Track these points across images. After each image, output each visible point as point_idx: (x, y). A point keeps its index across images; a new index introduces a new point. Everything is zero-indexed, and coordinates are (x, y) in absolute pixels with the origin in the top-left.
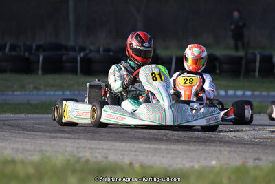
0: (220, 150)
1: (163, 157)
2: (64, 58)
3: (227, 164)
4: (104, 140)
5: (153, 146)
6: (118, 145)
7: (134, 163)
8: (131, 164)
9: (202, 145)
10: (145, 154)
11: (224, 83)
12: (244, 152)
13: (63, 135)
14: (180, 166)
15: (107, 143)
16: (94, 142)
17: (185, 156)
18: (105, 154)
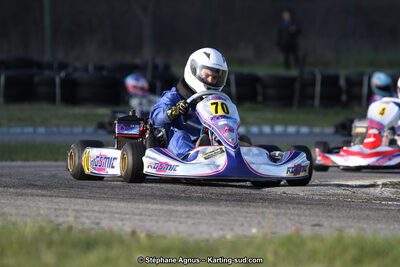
0: (263, 213)
1: (180, 223)
2: (37, 79)
3: (274, 233)
4: (94, 198)
5: (165, 207)
6: (116, 205)
7: (138, 230)
8: (134, 233)
9: (238, 205)
10: (155, 218)
11: (269, 114)
12: (298, 215)
13: (35, 191)
14: (205, 236)
15: (99, 202)
16: (79, 201)
17: (213, 221)
18: (96, 218)
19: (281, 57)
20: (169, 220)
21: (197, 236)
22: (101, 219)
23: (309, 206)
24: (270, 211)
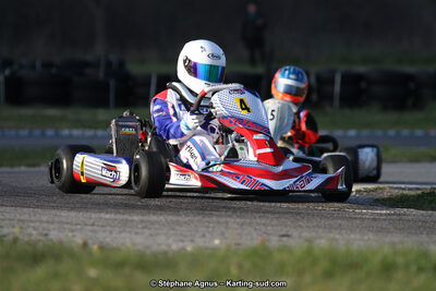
0: (227, 223)
1: (137, 233)
3: (239, 244)
4: (42, 207)
5: (120, 217)
6: (65, 214)
7: (90, 242)
8: (85, 245)
9: (199, 214)
10: (108, 228)
12: (264, 225)
14: (164, 248)
15: (47, 212)
16: (26, 210)
17: (172, 232)
18: (44, 229)
19: (246, 53)
20: (124, 231)
21: (155, 248)
22: (49, 230)
23: (277, 215)
24: (234, 221)
